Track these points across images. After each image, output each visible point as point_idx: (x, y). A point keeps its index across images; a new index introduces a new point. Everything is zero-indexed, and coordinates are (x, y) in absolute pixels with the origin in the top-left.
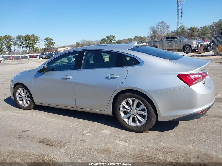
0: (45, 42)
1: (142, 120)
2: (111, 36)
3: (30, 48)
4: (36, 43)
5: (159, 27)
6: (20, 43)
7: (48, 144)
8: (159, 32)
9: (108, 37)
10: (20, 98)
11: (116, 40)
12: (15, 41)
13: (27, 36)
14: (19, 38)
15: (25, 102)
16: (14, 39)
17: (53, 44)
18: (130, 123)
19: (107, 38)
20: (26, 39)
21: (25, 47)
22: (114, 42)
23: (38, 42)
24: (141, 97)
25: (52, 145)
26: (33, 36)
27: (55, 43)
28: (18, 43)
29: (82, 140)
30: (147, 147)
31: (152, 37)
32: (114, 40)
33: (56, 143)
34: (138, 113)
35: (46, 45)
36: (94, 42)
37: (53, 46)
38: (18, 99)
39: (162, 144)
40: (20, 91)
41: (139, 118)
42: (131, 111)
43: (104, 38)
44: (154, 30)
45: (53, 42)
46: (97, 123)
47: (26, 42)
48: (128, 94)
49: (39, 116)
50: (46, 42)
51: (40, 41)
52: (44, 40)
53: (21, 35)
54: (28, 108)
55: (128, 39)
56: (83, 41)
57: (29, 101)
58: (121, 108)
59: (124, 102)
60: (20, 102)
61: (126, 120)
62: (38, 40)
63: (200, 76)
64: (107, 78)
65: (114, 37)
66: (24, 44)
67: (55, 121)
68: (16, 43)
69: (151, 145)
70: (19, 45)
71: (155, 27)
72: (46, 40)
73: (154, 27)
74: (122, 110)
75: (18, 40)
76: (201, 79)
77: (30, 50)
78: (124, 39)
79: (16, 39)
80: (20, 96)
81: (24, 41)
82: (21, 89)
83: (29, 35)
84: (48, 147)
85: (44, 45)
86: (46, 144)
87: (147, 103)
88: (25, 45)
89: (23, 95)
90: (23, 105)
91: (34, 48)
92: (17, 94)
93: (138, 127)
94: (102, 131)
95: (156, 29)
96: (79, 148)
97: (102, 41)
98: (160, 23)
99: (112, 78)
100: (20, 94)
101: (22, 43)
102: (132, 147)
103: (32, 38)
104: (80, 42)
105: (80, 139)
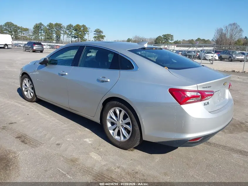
0: (94, 34)
1: (127, 135)
2: (168, 34)
3: (78, 39)
4: (85, 34)
5: (229, 29)
6: (69, 32)
7: (23, 142)
8: (228, 36)
9: (165, 36)
10: (26, 88)
11: (173, 40)
12: (65, 30)
13: (78, 26)
14: (70, 27)
15: (29, 93)
16: (64, 28)
17: (103, 37)
18: (115, 137)
19: (163, 37)
20: (76, 29)
21: (74, 37)
22: (171, 41)
23: (87, 33)
24: (127, 109)
25: (26, 143)
26: (84, 26)
27: (105, 36)
28: (68, 32)
29: (58, 144)
30: (118, 167)
31: (217, 42)
32: (171, 40)
33: (31, 142)
34: (124, 126)
35: (95, 37)
36: (148, 39)
37: (102, 40)
38: (24, 89)
39: (139, 168)
40: (26, 81)
41: (124, 132)
42: (117, 122)
43: (160, 37)
44: (222, 33)
45: (103, 35)
46: (87, 129)
47: (75, 32)
48: (115, 102)
49: (36, 110)
50: (96, 34)
51: (89, 32)
52: (94, 31)
53: (72, 24)
54: (31, 101)
55: (188, 41)
56: (136, 37)
57: (32, 93)
58: (108, 118)
59: (112, 111)
60: (26, 93)
61: (111, 132)
62: (88, 32)
63: (199, 94)
64: (98, 80)
65: (171, 36)
66: (73, 33)
67: (48, 118)
68: (65, 32)
69: (124, 166)
70: (68, 34)
71: (224, 30)
72: (96, 32)
73: (222, 30)
74: (108, 120)
75: (68, 29)
76: (200, 98)
77: (78, 41)
78: (184, 40)
79: (66, 28)
80: (26, 87)
81: (73, 31)
82: (27, 80)
83: (79, 25)
84: (21, 144)
85: (94, 38)
86: (22, 140)
87: (133, 116)
88: (74, 35)
89: (28, 86)
90: (27, 97)
91: (83, 39)
92: (24, 84)
93: (121, 142)
94: (85, 138)
95: (224, 32)
96: (49, 152)
97: (156, 39)
98: (231, 25)
99: (103, 81)
100: (26, 85)
101: (72, 32)
102: (103, 163)
103: (82, 29)
104: (132, 39)
105: (57, 143)
